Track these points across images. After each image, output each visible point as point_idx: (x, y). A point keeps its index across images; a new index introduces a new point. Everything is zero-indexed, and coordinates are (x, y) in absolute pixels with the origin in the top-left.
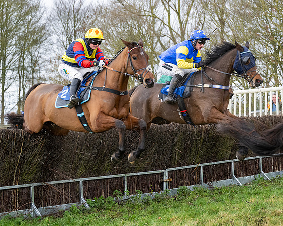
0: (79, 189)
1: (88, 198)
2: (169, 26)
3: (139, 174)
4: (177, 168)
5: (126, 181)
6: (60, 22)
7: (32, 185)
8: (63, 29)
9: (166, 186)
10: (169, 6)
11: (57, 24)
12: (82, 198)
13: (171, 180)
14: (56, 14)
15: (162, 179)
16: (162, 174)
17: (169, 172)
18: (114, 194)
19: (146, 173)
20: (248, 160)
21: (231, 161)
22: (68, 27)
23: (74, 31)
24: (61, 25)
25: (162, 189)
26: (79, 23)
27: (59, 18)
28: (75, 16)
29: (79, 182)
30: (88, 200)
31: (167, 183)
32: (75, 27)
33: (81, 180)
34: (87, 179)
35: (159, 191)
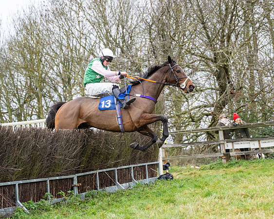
0: (15, 193)
3: (57, 178)
4: (83, 174)
9: (76, 191)
12: (18, 202)
13: (81, 184)
15: (73, 183)
16: (72, 179)
19: (63, 177)
21: (115, 168)
31: (77, 188)
33: (17, 183)
34: (21, 182)
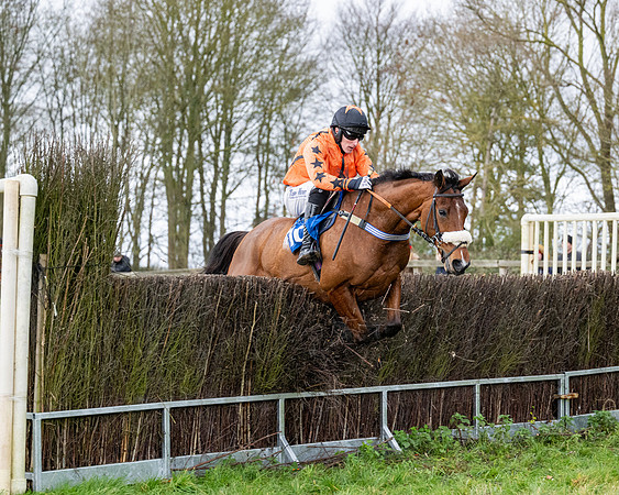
0: (380, 409)
1: (398, 428)
2: (580, 64)
3: (506, 380)
4: (589, 372)
5: (478, 396)
6: (347, 52)
7: (282, 398)
8: (354, 68)
9: (564, 409)
10: (582, 21)
11: (342, 57)
12: (385, 427)
13: (576, 395)
14: (339, 35)
15: (557, 393)
17: (571, 378)
18: (452, 421)
19: (522, 379)
22: (364, 63)
23: (375, 72)
24: (350, 60)
25: (556, 415)
26: (387, 56)
27: (345, 45)
28: (378, 40)
29: (380, 394)
30: (396, 432)
31: (567, 403)
32: (379, 63)
33: (384, 389)
34: (396, 388)
35: (548, 419)
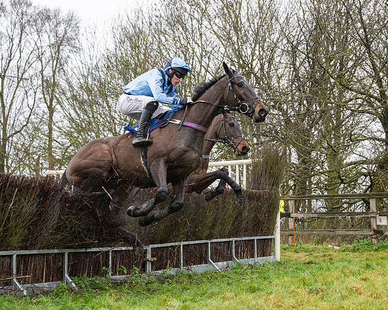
1: (73, 276)
4: (160, 245)
7: (15, 253)
12: (66, 275)
13: (155, 259)
20: (222, 242)
29: (64, 254)
31: (150, 263)
